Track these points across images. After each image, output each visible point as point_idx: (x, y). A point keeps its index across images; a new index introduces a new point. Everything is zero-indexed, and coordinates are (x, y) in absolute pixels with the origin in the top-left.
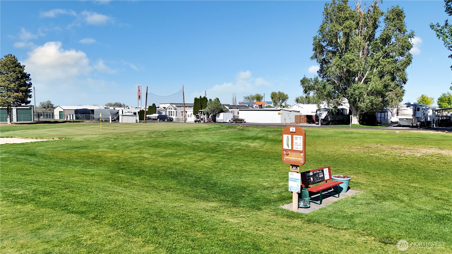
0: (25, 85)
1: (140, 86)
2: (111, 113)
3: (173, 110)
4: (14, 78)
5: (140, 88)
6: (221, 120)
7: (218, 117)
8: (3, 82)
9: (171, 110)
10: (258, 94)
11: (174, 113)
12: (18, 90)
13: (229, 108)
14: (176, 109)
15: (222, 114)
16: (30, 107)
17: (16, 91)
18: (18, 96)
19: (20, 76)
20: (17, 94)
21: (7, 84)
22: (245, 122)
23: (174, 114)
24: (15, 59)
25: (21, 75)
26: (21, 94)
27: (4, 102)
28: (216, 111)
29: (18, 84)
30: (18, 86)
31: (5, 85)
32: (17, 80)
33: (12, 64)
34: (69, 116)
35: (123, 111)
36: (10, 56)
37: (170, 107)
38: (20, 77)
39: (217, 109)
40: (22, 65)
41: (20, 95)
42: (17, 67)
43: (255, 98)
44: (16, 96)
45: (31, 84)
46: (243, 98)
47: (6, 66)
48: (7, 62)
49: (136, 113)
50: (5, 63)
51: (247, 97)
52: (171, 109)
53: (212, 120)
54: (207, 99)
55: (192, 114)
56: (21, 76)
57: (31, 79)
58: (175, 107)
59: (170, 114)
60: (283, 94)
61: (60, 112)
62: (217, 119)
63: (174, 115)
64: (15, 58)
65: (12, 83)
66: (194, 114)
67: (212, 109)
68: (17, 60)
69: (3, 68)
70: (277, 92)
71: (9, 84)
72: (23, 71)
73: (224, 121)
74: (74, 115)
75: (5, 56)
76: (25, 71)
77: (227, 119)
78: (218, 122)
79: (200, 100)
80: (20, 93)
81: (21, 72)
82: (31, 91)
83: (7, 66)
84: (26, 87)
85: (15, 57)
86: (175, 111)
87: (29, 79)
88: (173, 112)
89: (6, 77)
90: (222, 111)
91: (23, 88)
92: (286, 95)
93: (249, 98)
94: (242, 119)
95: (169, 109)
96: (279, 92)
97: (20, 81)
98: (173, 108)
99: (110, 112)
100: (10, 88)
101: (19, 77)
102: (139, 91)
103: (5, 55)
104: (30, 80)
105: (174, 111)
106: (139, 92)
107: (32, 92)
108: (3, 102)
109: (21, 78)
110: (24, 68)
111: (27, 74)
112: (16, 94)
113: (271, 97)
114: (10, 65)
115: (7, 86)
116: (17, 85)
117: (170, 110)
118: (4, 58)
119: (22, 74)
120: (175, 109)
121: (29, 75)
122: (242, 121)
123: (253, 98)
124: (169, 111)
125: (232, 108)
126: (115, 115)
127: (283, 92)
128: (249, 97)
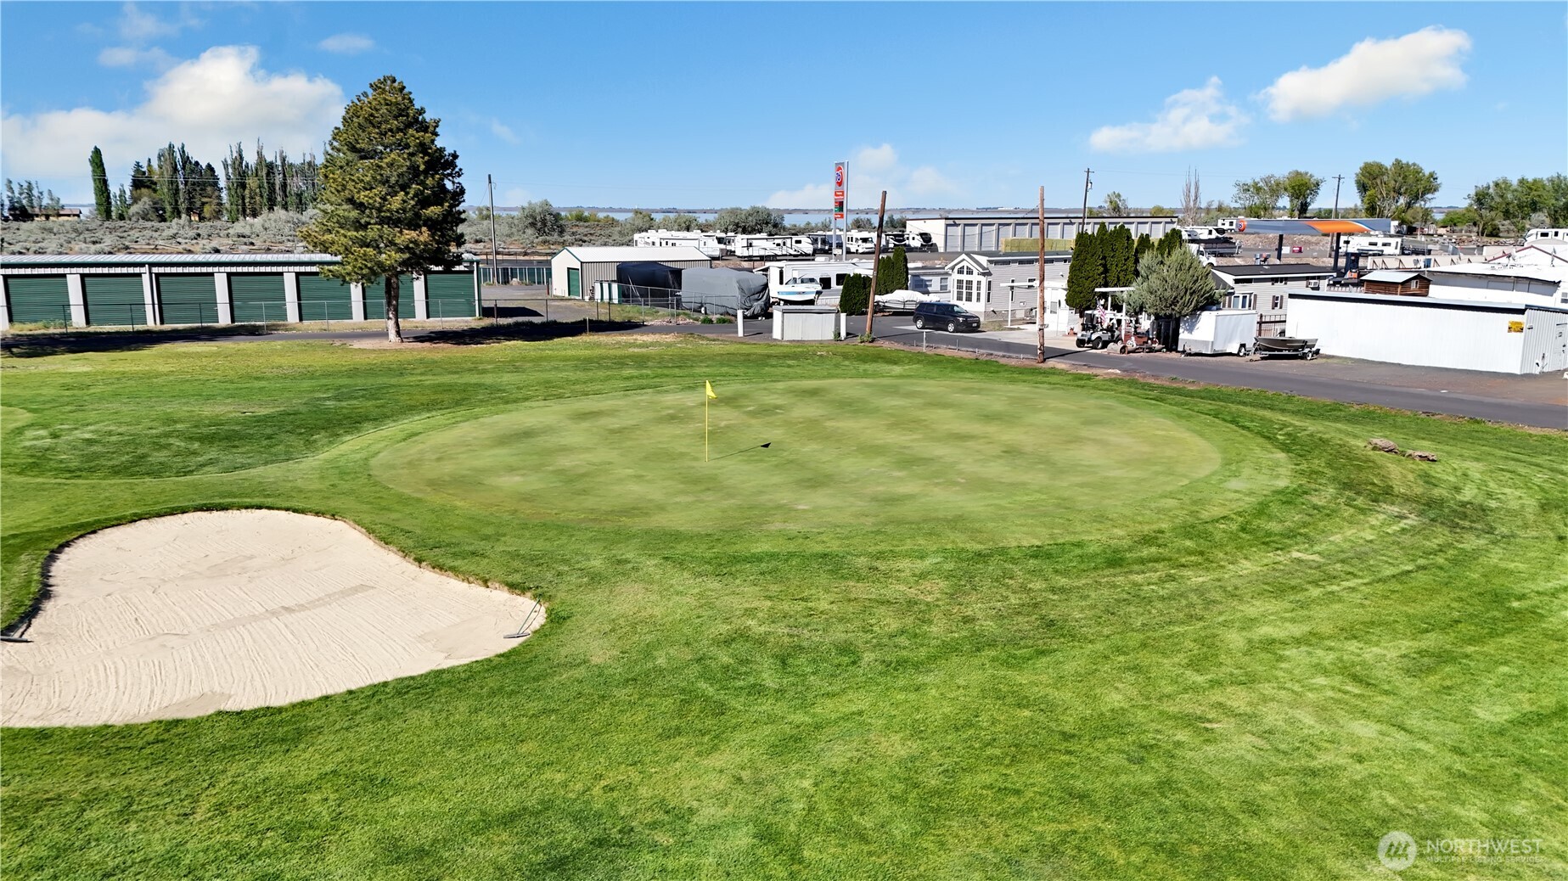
0: (440, 195)
1: (843, 164)
2: (741, 289)
3: (975, 278)
4: (400, 171)
5: (844, 171)
6: (1205, 343)
7: (1190, 330)
8: (367, 189)
9: (969, 278)
10: (1298, 173)
11: (979, 289)
12: (417, 215)
13: (1237, 281)
14: (989, 274)
15: (1207, 318)
16: (468, 264)
17: (413, 224)
18: (415, 242)
19: (420, 161)
20: (414, 234)
21: (378, 199)
22: (1317, 352)
23: (979, 294)
24: (404, 99)
25: (426, 158)
26: (424, 235)
27: (369, 265)
28: (1184, 305)
29: (416, 195)
30: (419, 201)
31: (371, 201)
32: (412, 181)
33: (396, 118)
34: (598, 286)
35: (781, 273)
36: (389, 82)
37: (964, 264)
38: (422, 167)
39: (1191, 294)
40: (428, 116)
41: (422, 239)
42: (411, 131)
43: (1286, 189)
44: (411, 242)
45: (462, 192)
46: (1235, 191)
47: (374, 127)
48: (377, 110)
49: (829, 280)
50: (372, 115)
51: (1250, 182)
52: (970, 272)
53: (1158, 337)
54: (1129, 238)
55: (1063, 303)
56: (425, 163)
57: (461, 170)
58: (985, 264)
59: (964, 291)
60: (1418, 171)
61: (569, 269)
62: (1184, 335)
63: (978, 300)
64: (406, 91)
65: (395, 194)
66: (1070, 301)
67: (1167, 294)
68: (411, 101)
69: (364, 131)
70: (1388, 163)
71: (384, 199)
72: (433, 141)
73: (1219, 348)
74: (615, 287)
75: (371, 86)
76: (439, 143)
77: (1229, 340)
78: (1190, 355)
79: (1102, 240)
80: (424, 229)
81: (423, 148)
82: (463, 216)
83: (379, 128)
84: (442, 206)
85: (404, 87)
86: (984, 280)
87: (457, 170)
88: (975, 285)
89: (375, 171)
90: (1210, 303)
91: (433, 211)
92: (1427, 174)
93: (1258, 189)
94: (1305, 342)
95: (960, 271)
96: (1398, 163)
97: (422, 183)
98: (976, 269)
99: (736, 285)
100: (388, 211)
101: (419, 166)
102: (840, 184)
103: (374, 80)
104: (459, 176)
105: (979, 283)
106: (839, 189)
107: (464, 220)
108: (366, 266)
109: (425, 172)
110: (437, 130)
111: (446, 153)
112: (410, 234)
113: (1358, 182)
114: (387, 122)
115: (377, 205)
116: (412, 199)
117: (965, 277)
118: (370, 92)
119: (429, 154)
120: (984, 274)
121: (455, 156)
122: (1303, 347)
123: (1275, 190)
124: (960, 282)
125: (1249, 281)
126: (756, 296)
127: (1414, 164)
128: (1261, 184)
